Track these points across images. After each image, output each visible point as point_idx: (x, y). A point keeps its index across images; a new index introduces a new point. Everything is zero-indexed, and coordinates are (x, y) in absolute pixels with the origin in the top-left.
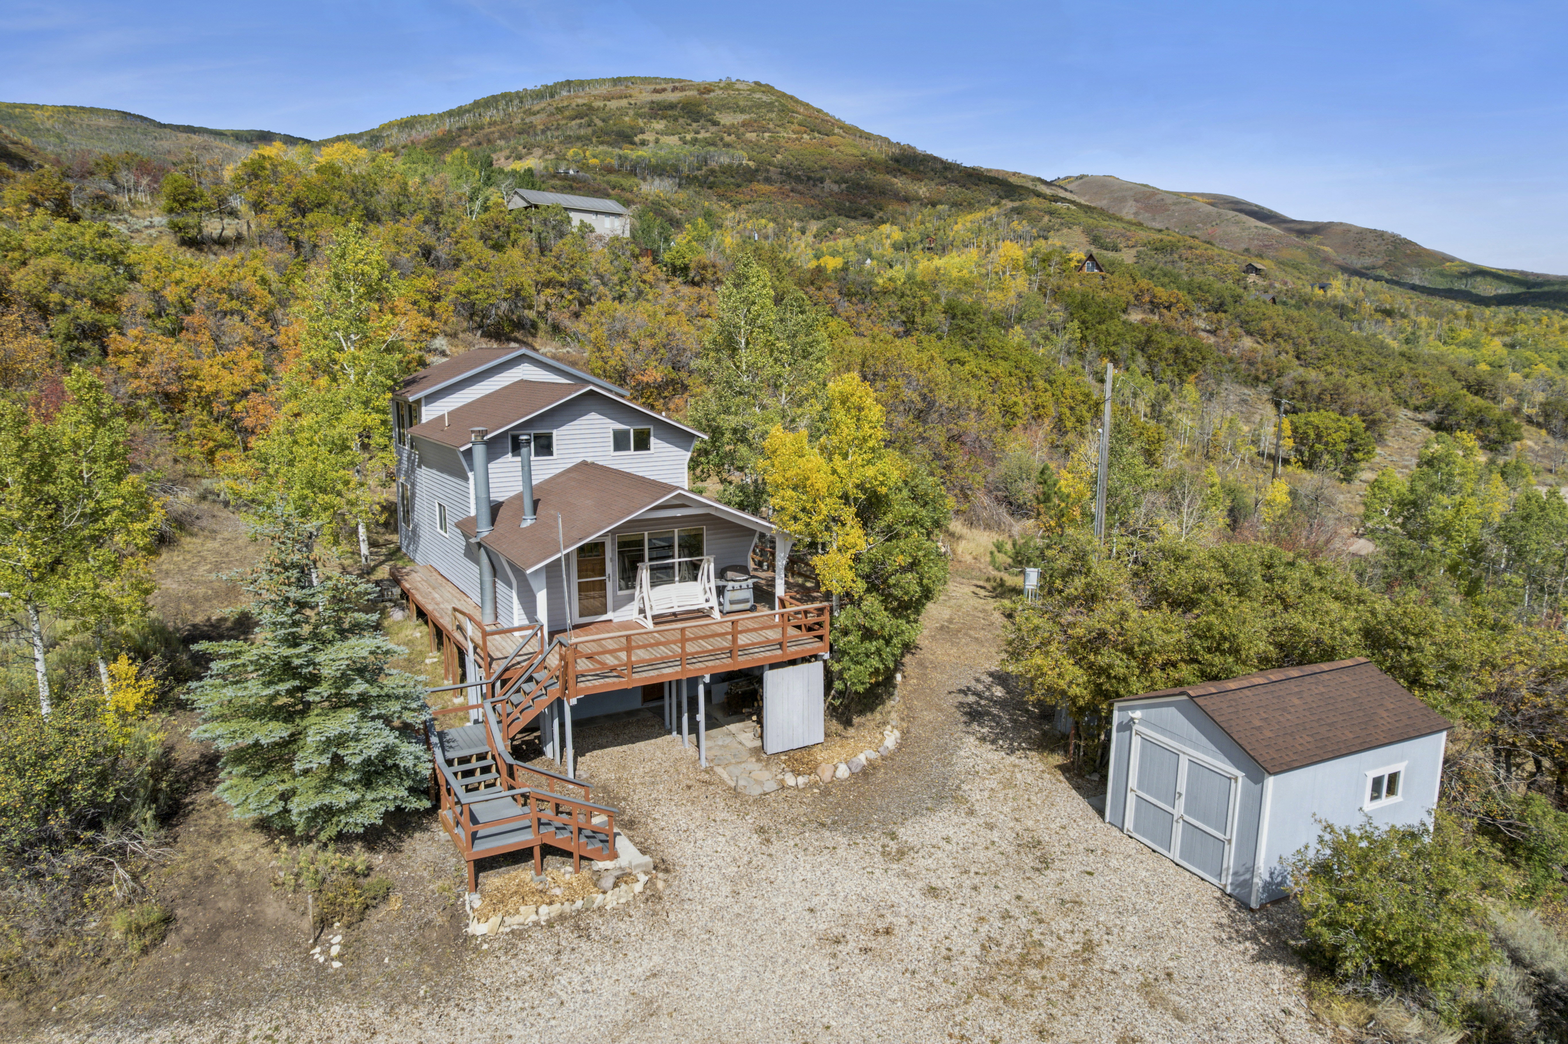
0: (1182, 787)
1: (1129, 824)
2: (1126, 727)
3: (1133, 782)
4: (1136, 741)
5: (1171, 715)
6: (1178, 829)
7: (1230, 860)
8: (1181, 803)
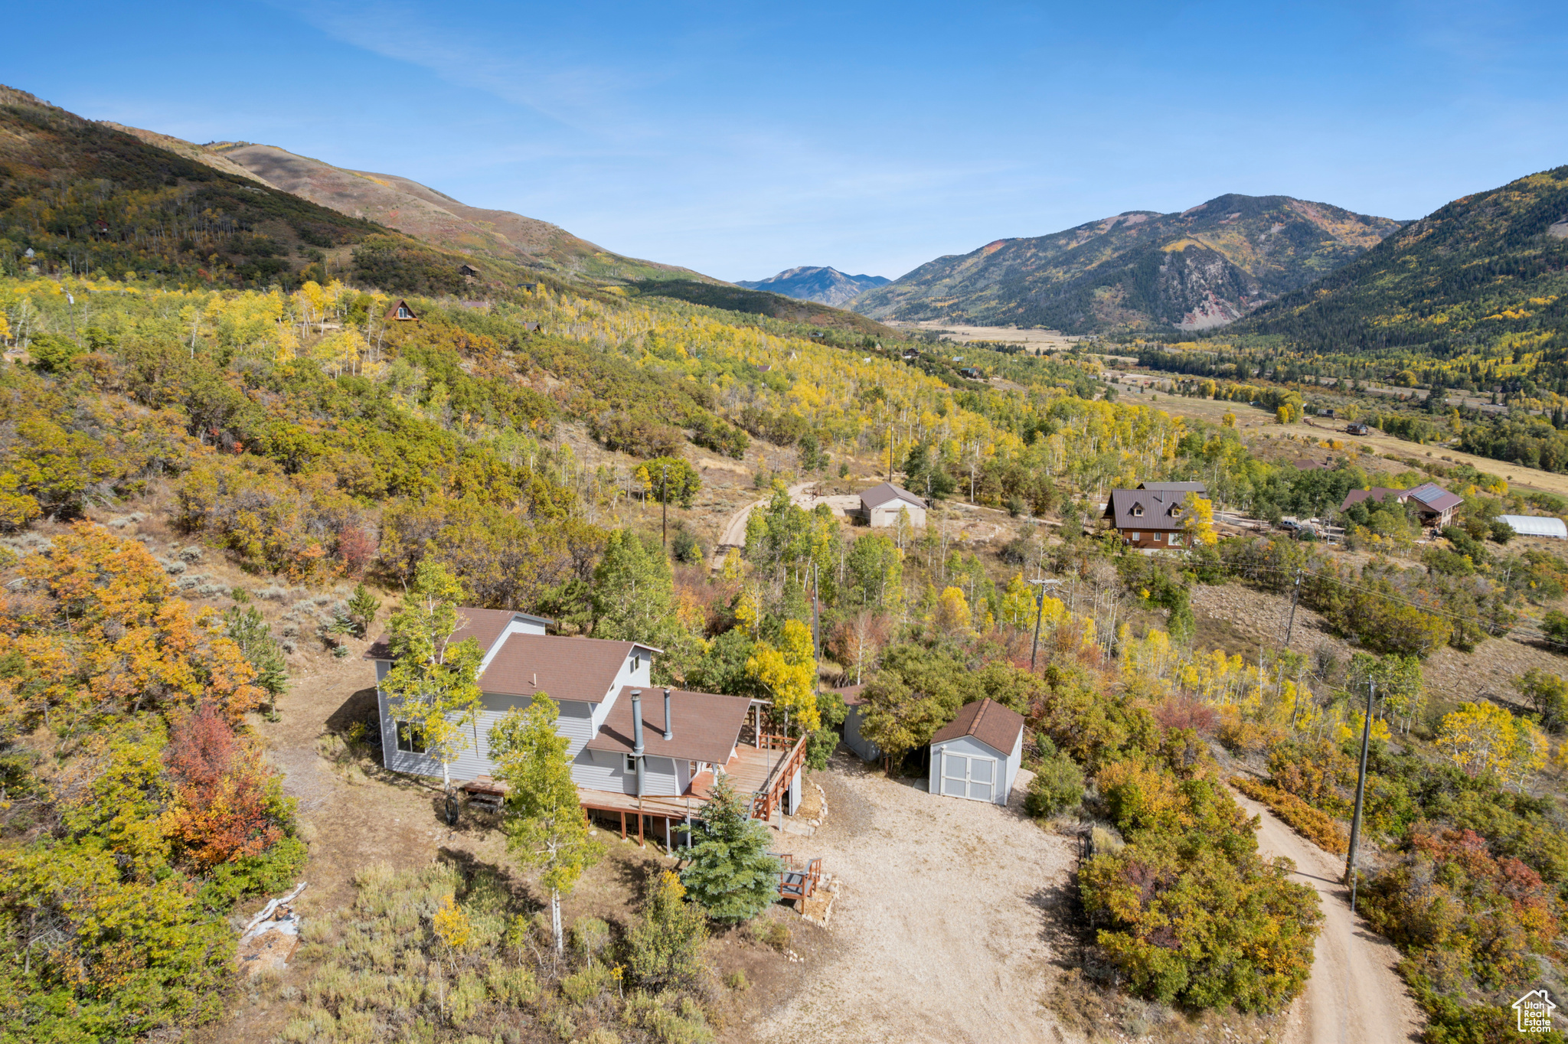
0: (969, 769)
1: (943, 791)
2: (940, 752)
3: (943, 773)
4: (944, 757)
5: (961, 743)
6: (968, 787)
7: (994, 792)
8: (969, 777)
